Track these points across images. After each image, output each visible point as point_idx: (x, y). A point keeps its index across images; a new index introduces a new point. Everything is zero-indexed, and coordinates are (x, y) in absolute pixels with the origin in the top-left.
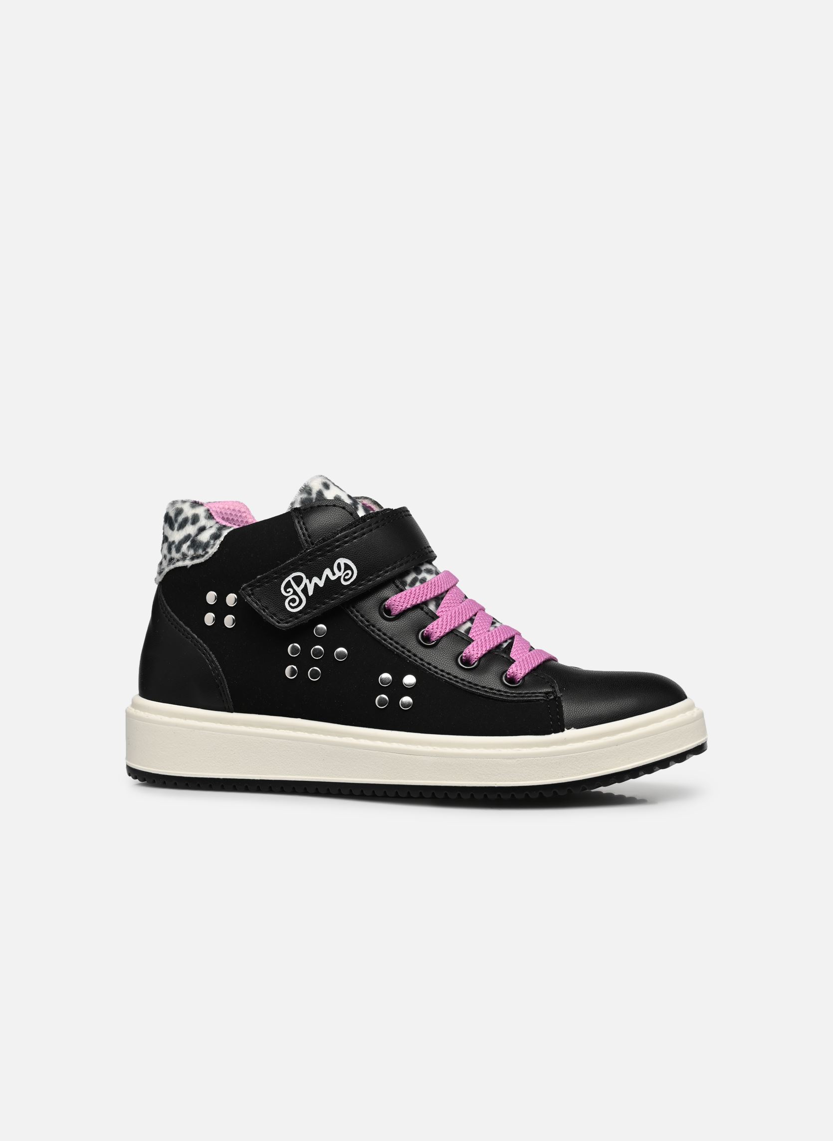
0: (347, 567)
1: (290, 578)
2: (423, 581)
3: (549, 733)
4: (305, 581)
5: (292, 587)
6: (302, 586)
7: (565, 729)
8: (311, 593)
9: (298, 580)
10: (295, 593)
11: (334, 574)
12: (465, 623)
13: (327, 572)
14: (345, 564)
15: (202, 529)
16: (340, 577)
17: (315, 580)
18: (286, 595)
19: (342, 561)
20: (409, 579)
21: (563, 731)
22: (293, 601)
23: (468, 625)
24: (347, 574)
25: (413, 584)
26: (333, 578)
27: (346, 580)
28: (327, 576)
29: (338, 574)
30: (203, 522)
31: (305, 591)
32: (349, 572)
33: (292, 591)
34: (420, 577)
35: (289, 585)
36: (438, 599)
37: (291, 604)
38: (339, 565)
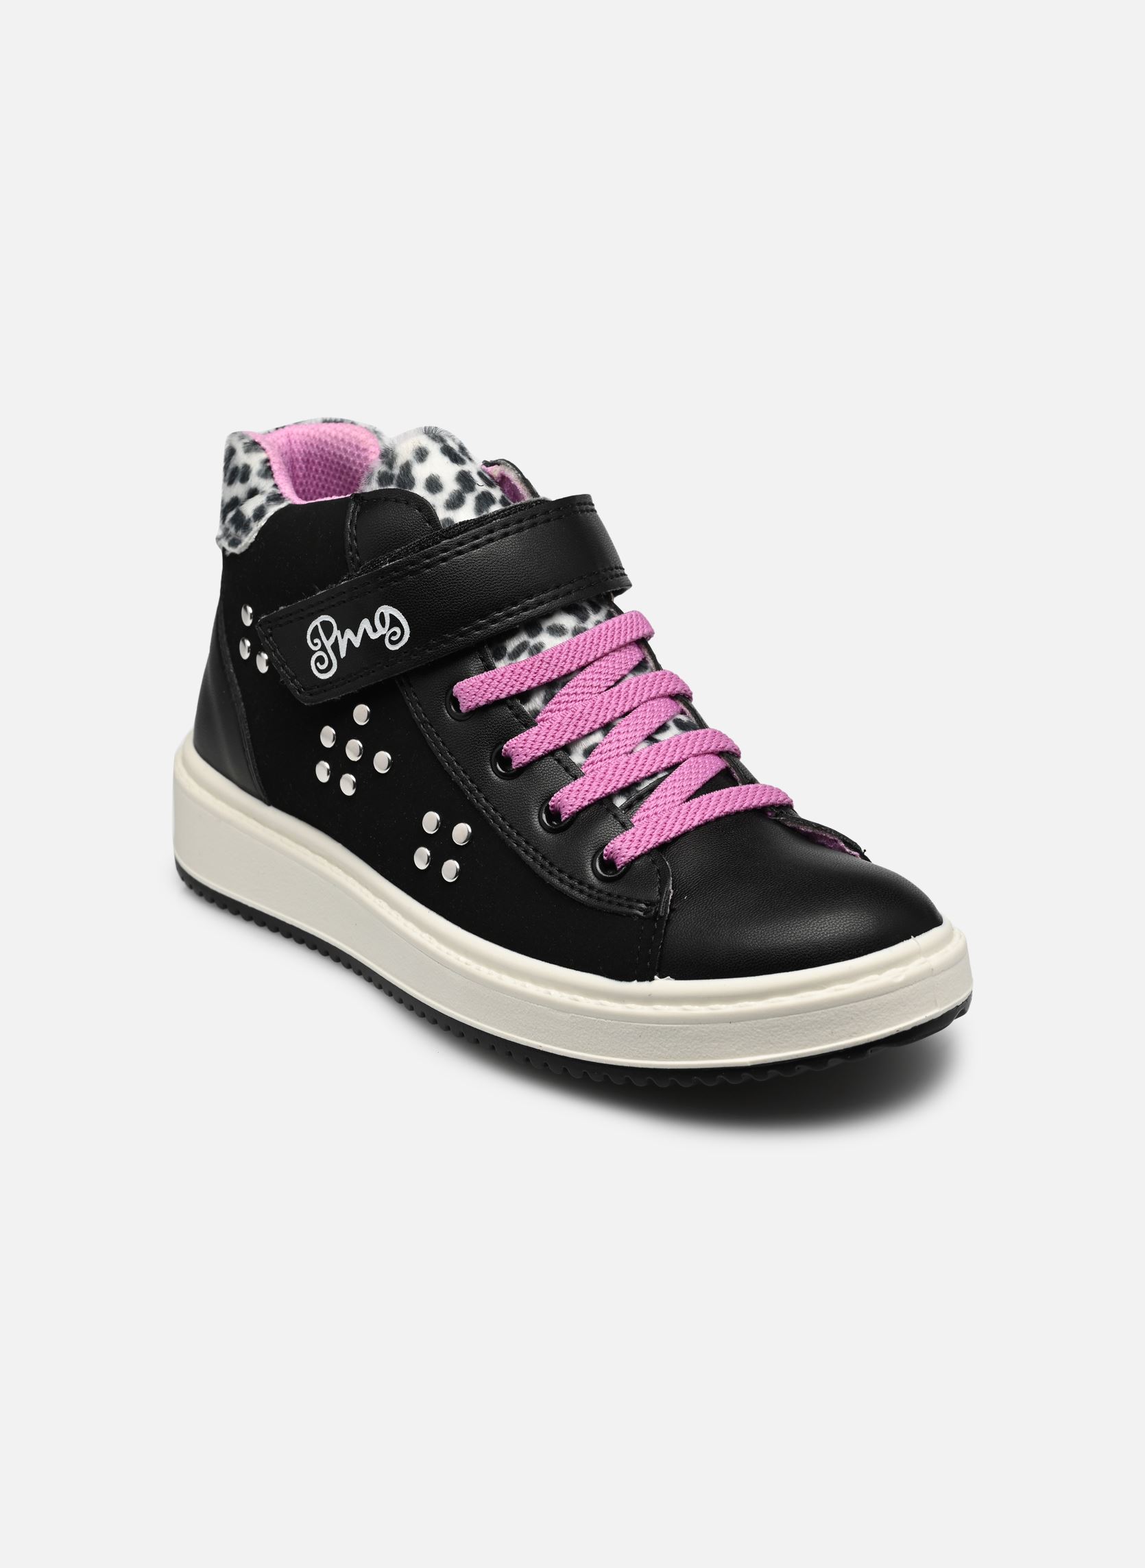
0: (395, 622)
1: (316, 622)
2: (538, 649)
3: (629, 979)
4: (336, 632)
5: (320, 638)
6: (332, 639)
7: (656, 977)
8: (343, 654)
9: (327, 627)
10: (323, 648)
11: (375, 630)
12: (590, 734)
13: (365, 624)
14: (391, 616)
15: (253, 493)
16: (383, 636)
17: (349, 633)
18: (313, 648)
19: (387, 610)
20: (512, 645)
21: (651, 979)
22: (320, 660)
23: (597, 738)
24: (394, 634)
25: (516, 654)
26: (373, 636)
27: (392, 643)
28: (365, 631)
29: (381, 631)
30: (255, 480)
31: (335, 647)
32: (397, 629)
33: (319, 646)
34: (533, 642)
35: (315, 634)
36: (551, 687)
37: (318, 664)
38: (382, 615)
